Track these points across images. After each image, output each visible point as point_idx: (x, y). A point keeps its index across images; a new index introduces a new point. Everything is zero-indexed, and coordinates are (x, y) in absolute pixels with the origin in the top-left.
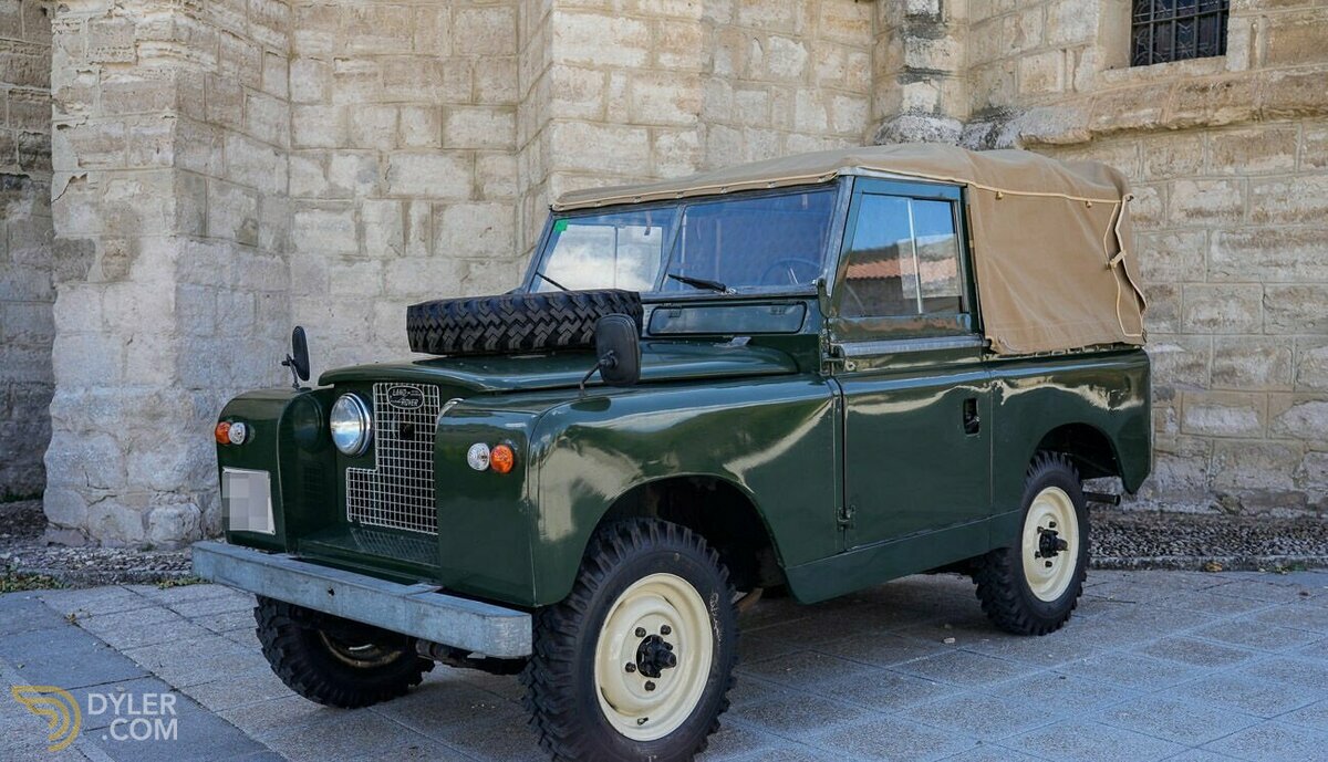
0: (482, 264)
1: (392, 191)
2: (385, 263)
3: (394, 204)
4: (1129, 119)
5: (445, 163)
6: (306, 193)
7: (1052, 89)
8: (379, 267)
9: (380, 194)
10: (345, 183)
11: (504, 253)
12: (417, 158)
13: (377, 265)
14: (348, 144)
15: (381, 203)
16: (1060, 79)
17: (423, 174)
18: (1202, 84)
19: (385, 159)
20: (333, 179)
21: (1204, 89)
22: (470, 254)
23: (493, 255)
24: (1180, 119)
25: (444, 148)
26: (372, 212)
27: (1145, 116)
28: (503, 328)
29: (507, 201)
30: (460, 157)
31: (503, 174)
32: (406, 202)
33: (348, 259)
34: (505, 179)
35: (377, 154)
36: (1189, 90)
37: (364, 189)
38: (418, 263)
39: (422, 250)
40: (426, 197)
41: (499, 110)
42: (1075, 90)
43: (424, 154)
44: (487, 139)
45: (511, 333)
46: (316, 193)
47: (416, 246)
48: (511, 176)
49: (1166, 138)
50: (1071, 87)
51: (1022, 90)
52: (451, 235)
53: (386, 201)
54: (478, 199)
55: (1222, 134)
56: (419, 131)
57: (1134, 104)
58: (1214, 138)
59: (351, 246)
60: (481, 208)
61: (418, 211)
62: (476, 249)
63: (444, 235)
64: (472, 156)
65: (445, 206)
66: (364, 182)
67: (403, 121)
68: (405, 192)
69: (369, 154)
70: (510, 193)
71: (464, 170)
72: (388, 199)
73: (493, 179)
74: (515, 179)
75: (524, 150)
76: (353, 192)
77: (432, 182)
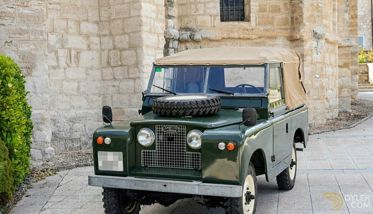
0: (91, 69)
1: (66, 47)
2: (65, 69)
3: (66, 50)
4: (232, 35)
5: (80, 39)
7: (208, 25)
8: (63, 71)
9: (63, 47)
10: (52, 43)
11: (97, 66)
12: (73, 36)
13: (62, 70)
14: (53, 31)
15: (63, 50)
16: (210, 23)
17: (75, 41)
18: (246, 29)
19: (64, 36)
20: (50, 42)
21: (247, 30)
22: (89, 67)
23: (94, 67)
24: (244, 37)
25: (80, 34)
26: (61, 53)
27: (236, 35)
29: (97, 51)
30: (84, 37)
31: (96, 43)
32: (70, 50)
33: (54, 68)
34: (96, 44)
35: (62, 35)
36: (244, 30)
37: (58, 46)
38: (74, 69)
39: (75, 65)
40: (75, 49)
41: (94, 23)
42: (214, 26)
43: (75, 35)
44: (91, 32)
45: (200, 110)
47: (74, 64)
49: (239, 41)
50: (213, 25)
51: (198, 24)
52: (83, 61)
53: (64, 50)
54: (90, 50)
55: (251, 41)
56: (73, 28)
57: (232, 32)
58: (250, 41)
59: (55, 64)
60: (91, 52)
61: (73, 53)
62: (90, 65)
63: (81, 61)
64: (87, 36)
65: (81, 51)
66: (58, 43)
67: (69, 25)
68: (69, 47)
69: (59, 35)
70: (98, 48)
71: (86, 41)
72: (65, 49)
73: (93, 44)
74: (99, 44)
75: (107, 36)
76: (55, 46)
77: (77, 44)
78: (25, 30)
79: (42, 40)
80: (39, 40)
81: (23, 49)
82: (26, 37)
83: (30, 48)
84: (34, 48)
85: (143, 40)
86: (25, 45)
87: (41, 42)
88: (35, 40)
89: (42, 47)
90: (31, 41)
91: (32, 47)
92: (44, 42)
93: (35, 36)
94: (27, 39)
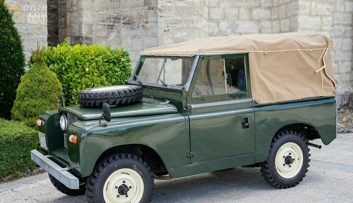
1: (237, 31)
3: (237, 35)
5: (251, 24)
6: (213, 32)
9: (234, 32)
10: (223, 29)
12: (244, 22)
14: (224, 18)
17: (246, 26)
19: (235, 22)
20: (221, 28)
25: (251, 20)
28: (95, 100)
30: (255, 22)
32: (241, 34)
34: (268, 28)
35: (233, 21)
37: (229, 31)
40: (246, 33)
41: (266, 9)
43: (246, 21)
44: (263, 17)
46: (216, 32)
48: (270, 27)
56: (244, 15)
64: (259, 21)
66: (229, 29)
67: (240, 12)
68: (240, 31)
69: (230, 21)
70: (269, 32)
71: (257, 25)
72: (236, 33)
73: (264, 28)
74: (271, 28)
75: (276, 20)
76: (226, 32)
77: (248, 28)
78: (180, 20)
79: (193, 28)
80: (190, 28)
81: (178, 36)
82: (180, 26)
83: (183, 35)
84: (186, 35)
85: (299, 23)
86: (180, 32)
87: (192, 29)
88: (187, 28)
89: (192, 34)
90: (184, 29)
91: (185, 34)
92: (194, 29)
93: (187, 24)
94: (181, 28)
